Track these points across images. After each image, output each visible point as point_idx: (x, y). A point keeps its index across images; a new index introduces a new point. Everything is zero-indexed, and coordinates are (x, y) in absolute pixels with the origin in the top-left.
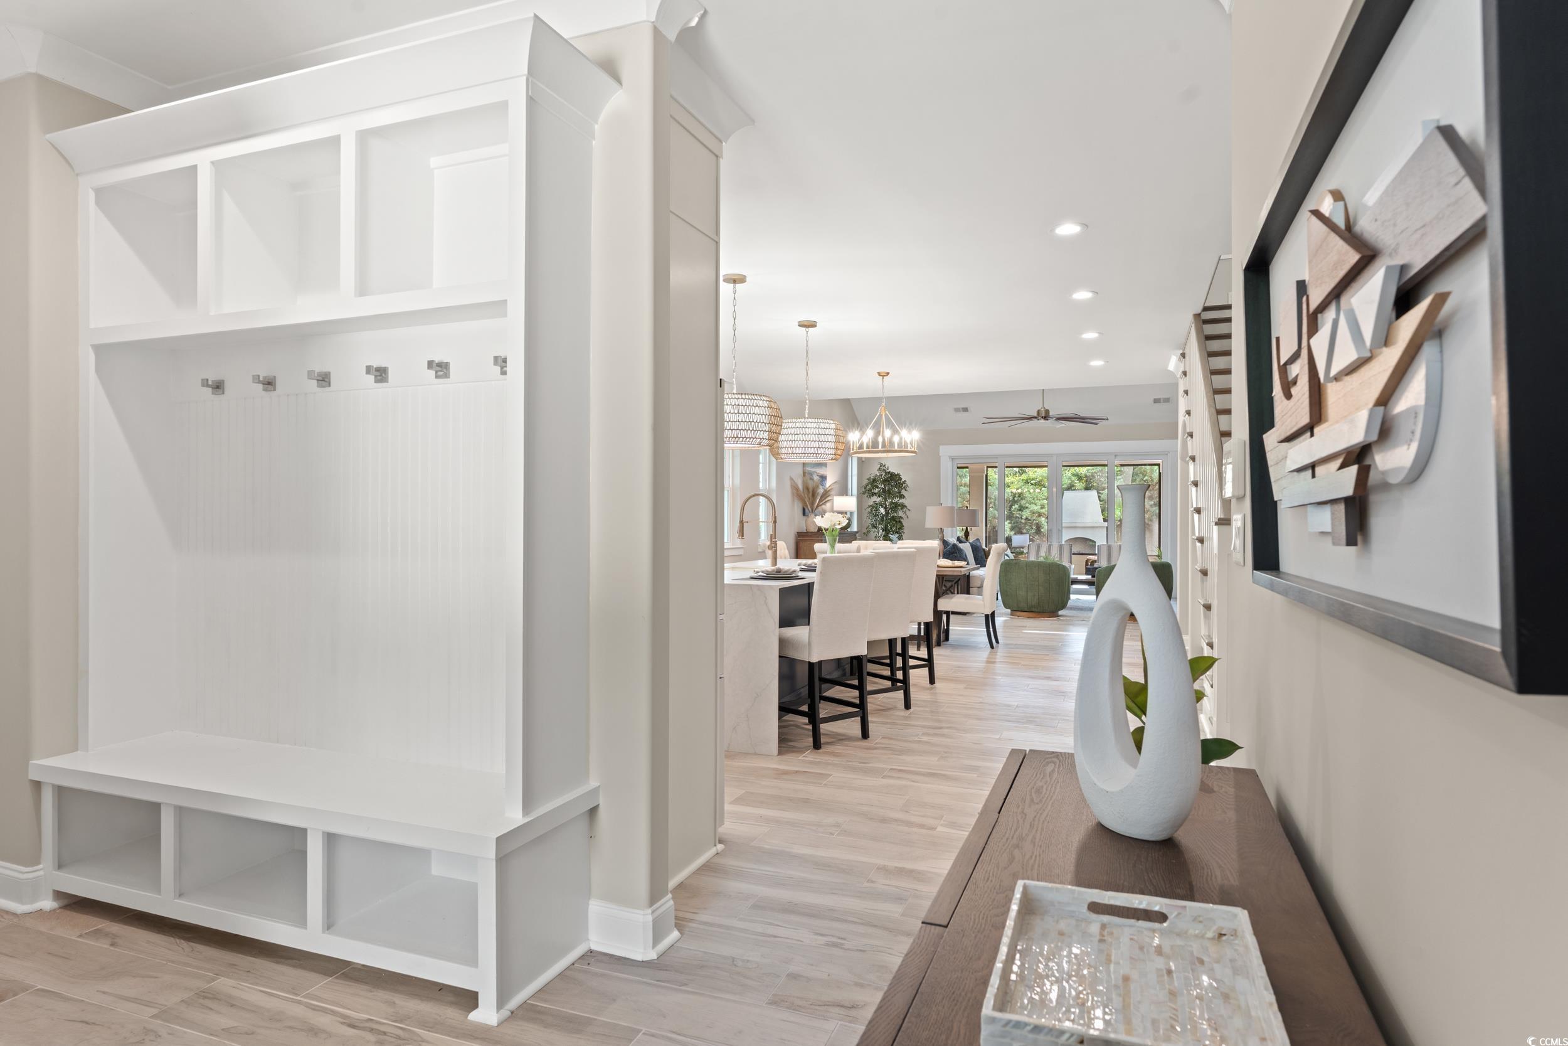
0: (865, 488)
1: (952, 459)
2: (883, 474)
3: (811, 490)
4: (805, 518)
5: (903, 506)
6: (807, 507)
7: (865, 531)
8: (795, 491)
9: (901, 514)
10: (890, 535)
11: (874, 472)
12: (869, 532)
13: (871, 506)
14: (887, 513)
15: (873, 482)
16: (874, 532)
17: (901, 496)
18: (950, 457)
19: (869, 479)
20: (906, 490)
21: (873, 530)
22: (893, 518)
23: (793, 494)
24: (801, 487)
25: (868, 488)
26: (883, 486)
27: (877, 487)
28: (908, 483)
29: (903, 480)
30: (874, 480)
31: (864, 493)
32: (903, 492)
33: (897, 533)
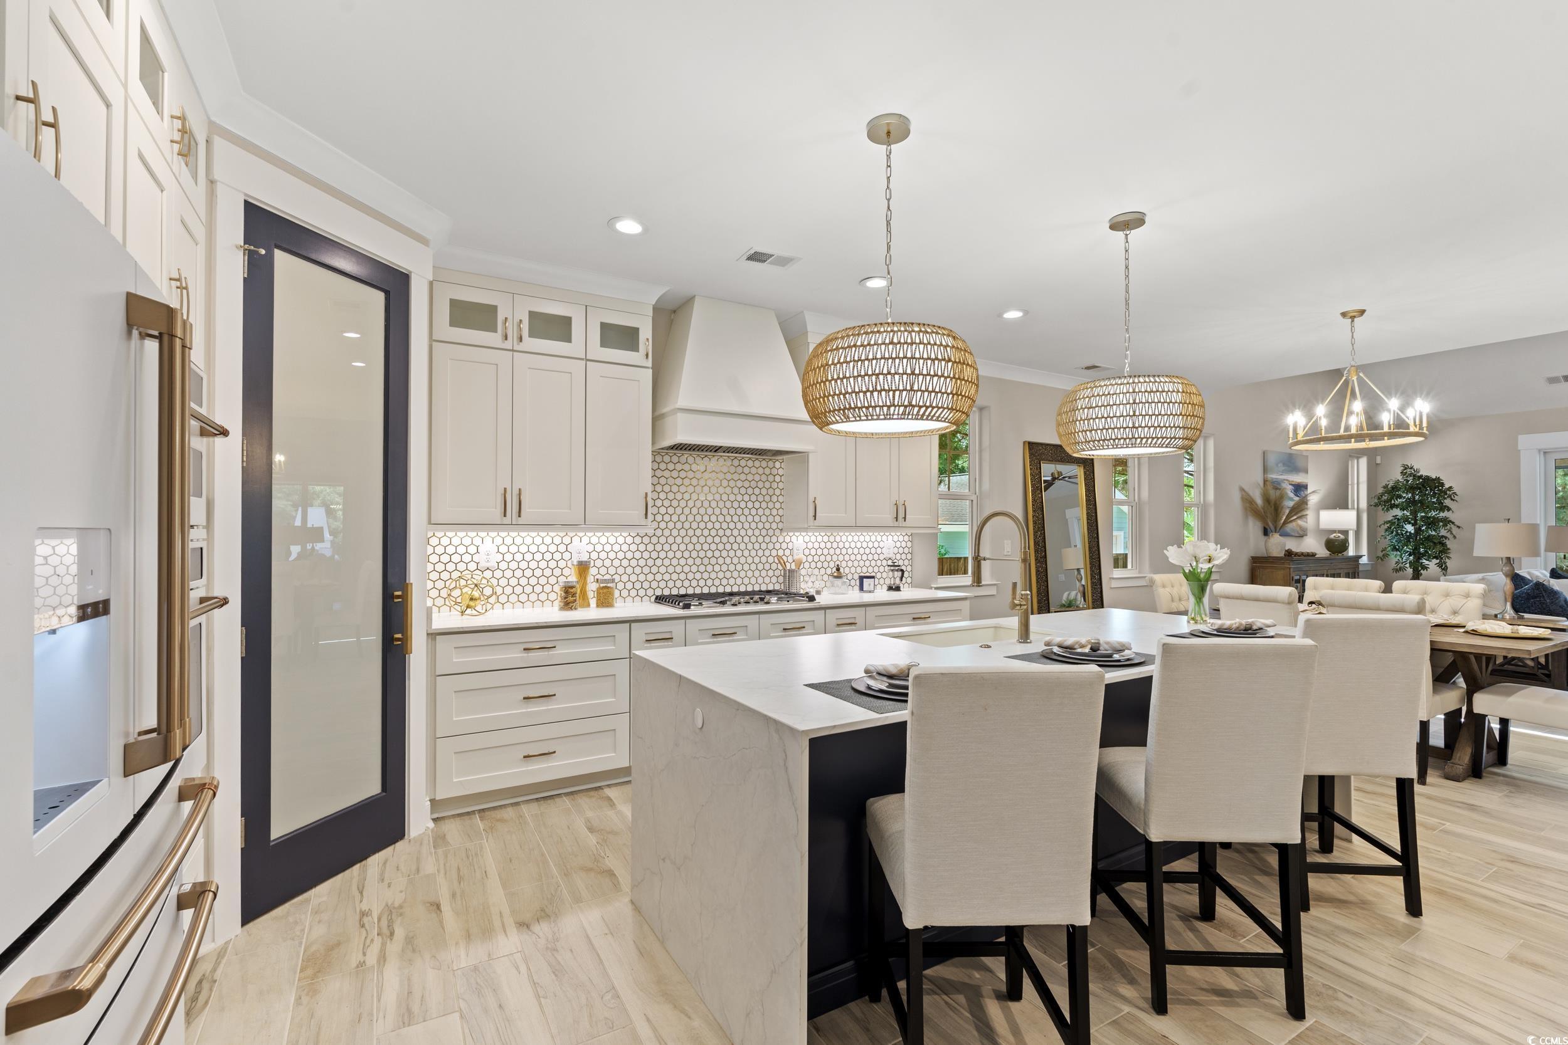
0: (1379, 498)
1: (1545, 453)
2: (1411, 479)
3: (1272, 504)
4: (1266, 537)
5: (1447, 522)
6: (1268, 526)
7: (1381, 554)
8: (1248, 505)
9: (1443, 532)
10: (1424, 561)
11: (1395, 475)
12: (1386, 556)
13: (1389, 521)
14: (1418, 531)
15: (1393, 490)
16: (1396, 556)
17: (1443, 508)
18: (1539, 451)
19: (1386, 487)
20: (1452, 499)
21: (1395, 553)
22: (1429, 538)
23: (1245, 509)
24: (1259, 501)
25: (1385, 497)
26: (1410, 495)
27: (1400, 497)
28: (1455, 490)
29: (1447, 486)
30: (1395, 488)
31: (1376, 505)
32: (1447, 502)
33: (1436, 558)
